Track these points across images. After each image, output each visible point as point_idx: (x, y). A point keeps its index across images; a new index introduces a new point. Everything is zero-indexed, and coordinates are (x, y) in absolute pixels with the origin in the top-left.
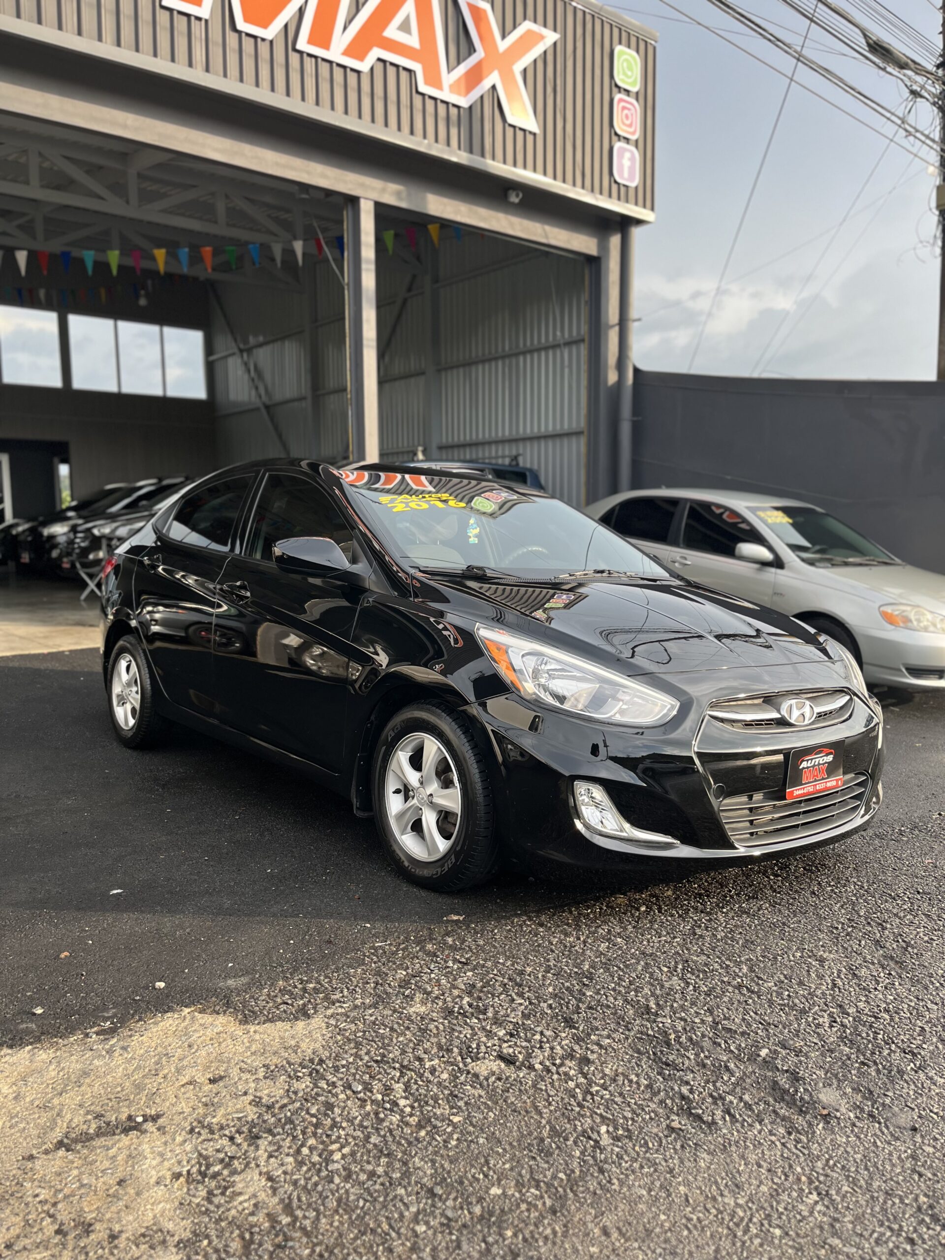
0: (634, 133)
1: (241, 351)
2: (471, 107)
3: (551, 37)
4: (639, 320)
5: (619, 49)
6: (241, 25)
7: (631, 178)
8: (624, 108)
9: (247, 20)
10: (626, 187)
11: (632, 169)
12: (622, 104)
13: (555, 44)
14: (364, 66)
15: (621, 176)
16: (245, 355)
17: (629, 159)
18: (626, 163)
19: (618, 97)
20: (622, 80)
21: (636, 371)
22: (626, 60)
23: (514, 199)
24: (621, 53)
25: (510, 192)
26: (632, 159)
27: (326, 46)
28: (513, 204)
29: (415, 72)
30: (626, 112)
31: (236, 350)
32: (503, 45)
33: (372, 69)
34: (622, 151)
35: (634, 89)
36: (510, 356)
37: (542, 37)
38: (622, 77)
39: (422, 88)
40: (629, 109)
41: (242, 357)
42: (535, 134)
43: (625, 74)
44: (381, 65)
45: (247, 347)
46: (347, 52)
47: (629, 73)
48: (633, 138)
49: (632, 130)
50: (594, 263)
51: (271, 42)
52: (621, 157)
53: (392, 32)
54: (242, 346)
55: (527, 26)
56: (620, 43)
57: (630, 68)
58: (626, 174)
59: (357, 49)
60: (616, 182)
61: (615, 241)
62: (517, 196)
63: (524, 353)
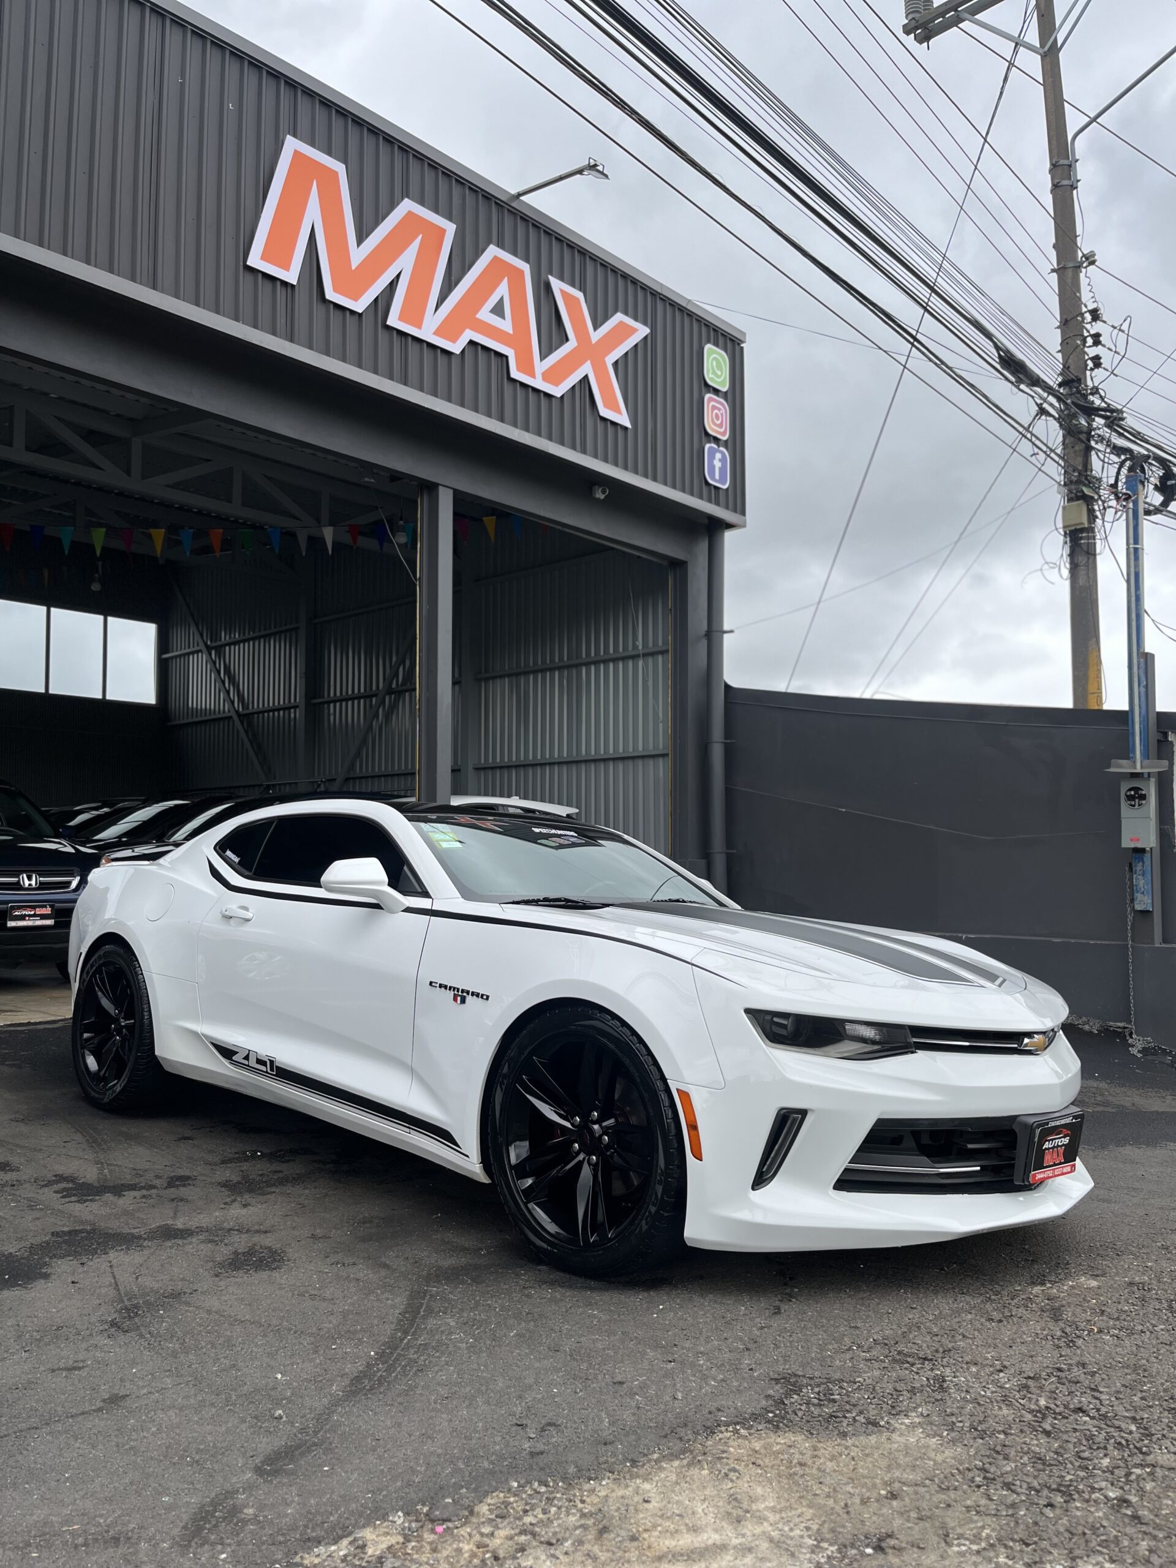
0: (724, 434)
1: (209, 649)
2: (563, 396)
3: (643, 331)
4: (731, 631)
5: (708, 347)
6: (330, 295)
7: (722, 480)
8: (714, 408)
9: (336, 290)
10: (716, 488)
11: (722, 470)
12: (712, 403)
13: (646, 338)
14: (456, 348)
15: (713, 478)
16: (213, 652)
17: (720, 460)
18: (717, 464)
19: (707, 396)
20: (712, 379)
21: (727, 687)
22: (715, 359)
23: (600, 495)
24: (711, 352)
25: (597, 487)
26: (723, 460)
27: (419, 326)
28: (599, 499)
29: (507, 357)
30: (716, 411)
31: (202, 647)
32: (595, 336)
33: (464, 349)
34: (712, 453)
35: (724, 388)
36: (569, 667)
37: (634, 330)
38: (711, 376)
39: (515, 374)
40: (719, 409)
41: (210, 654)
42: (626, 428)
43: (714, 373)
44: (472, 348)
45: (218, 643)
46: (438, 333)
47: (719, 373)
48: (725, 438)
49: (722, 430)
50: (678, 566)
51: (360, 315)
52: (712, 457)
53: (485, 314)
54: (209, 643)
55: (619, 317)
56: (708, 342)
57: (719, 367)
58: (717, 477)
59: (448, 329)
60: (707, 483)
61: (703, 546)
62: (603, 492)
63: (587, 664)
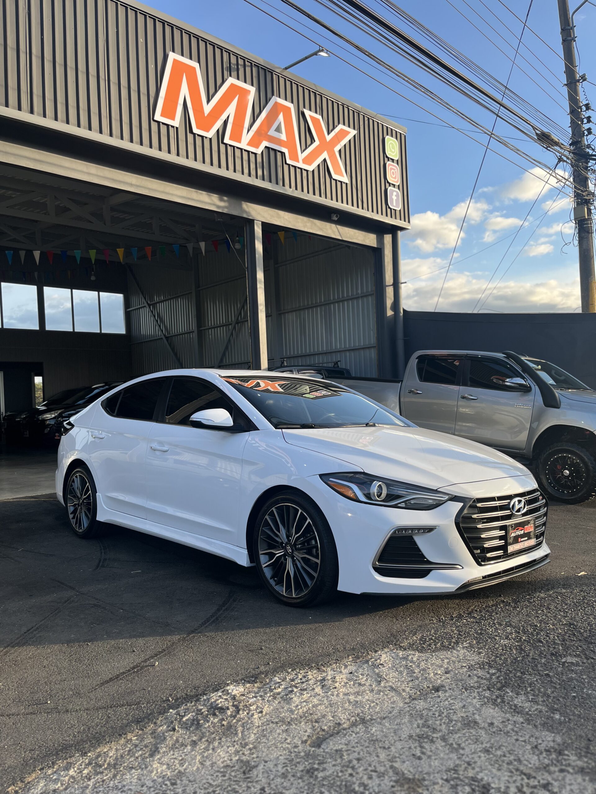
0: (397, 182)
1: (149, 305)
2: (313, 171)
3: (353, 132)
4: (405, 283)
5: (387, 138)
6: (195, 130)
7: (397, 205)
8: (391, 169)
9: (198, 127)
10: (395, 210)
11: (397, 200)
12: (390, 167)
13: (355, 136)
14: (259, 151)
16: (151, 307)
17: (396, 196)
18: (394, 198)
19: (388, 163)
20: (389, 154)
21: (405, 311)
22: (391, 143)
23: (335, 217)
24: (388, 140)
25: (333, 214)
26: (397, 196)
28: (335, 220)
29: (284, 153)
30: (393, 171)
31: (146, 304)
32: (329, 138)
33: (262, 153)
34: (392, 191)
35: (396, 158)
36: (324, 305)
37: (348, 133)
39: (288, 161)
40: (394, 169)
42: (347, 184)
43: (391, 151)
44: (267, 150)
45: (153, 302)
46: (249, 144)
47: (393, 150)
48: (397, 184)
49: (396, 180)
50: (378, 252)
51: (211, 139)
52: (392, 194)
54: (149, 302)
55: (341, 127)
56: (387, 134)
57: (394, 148)
58: (394, 204)
59: (254, 142)
60: (389, 208)
61: (389, 238)
63: (334, 303)
